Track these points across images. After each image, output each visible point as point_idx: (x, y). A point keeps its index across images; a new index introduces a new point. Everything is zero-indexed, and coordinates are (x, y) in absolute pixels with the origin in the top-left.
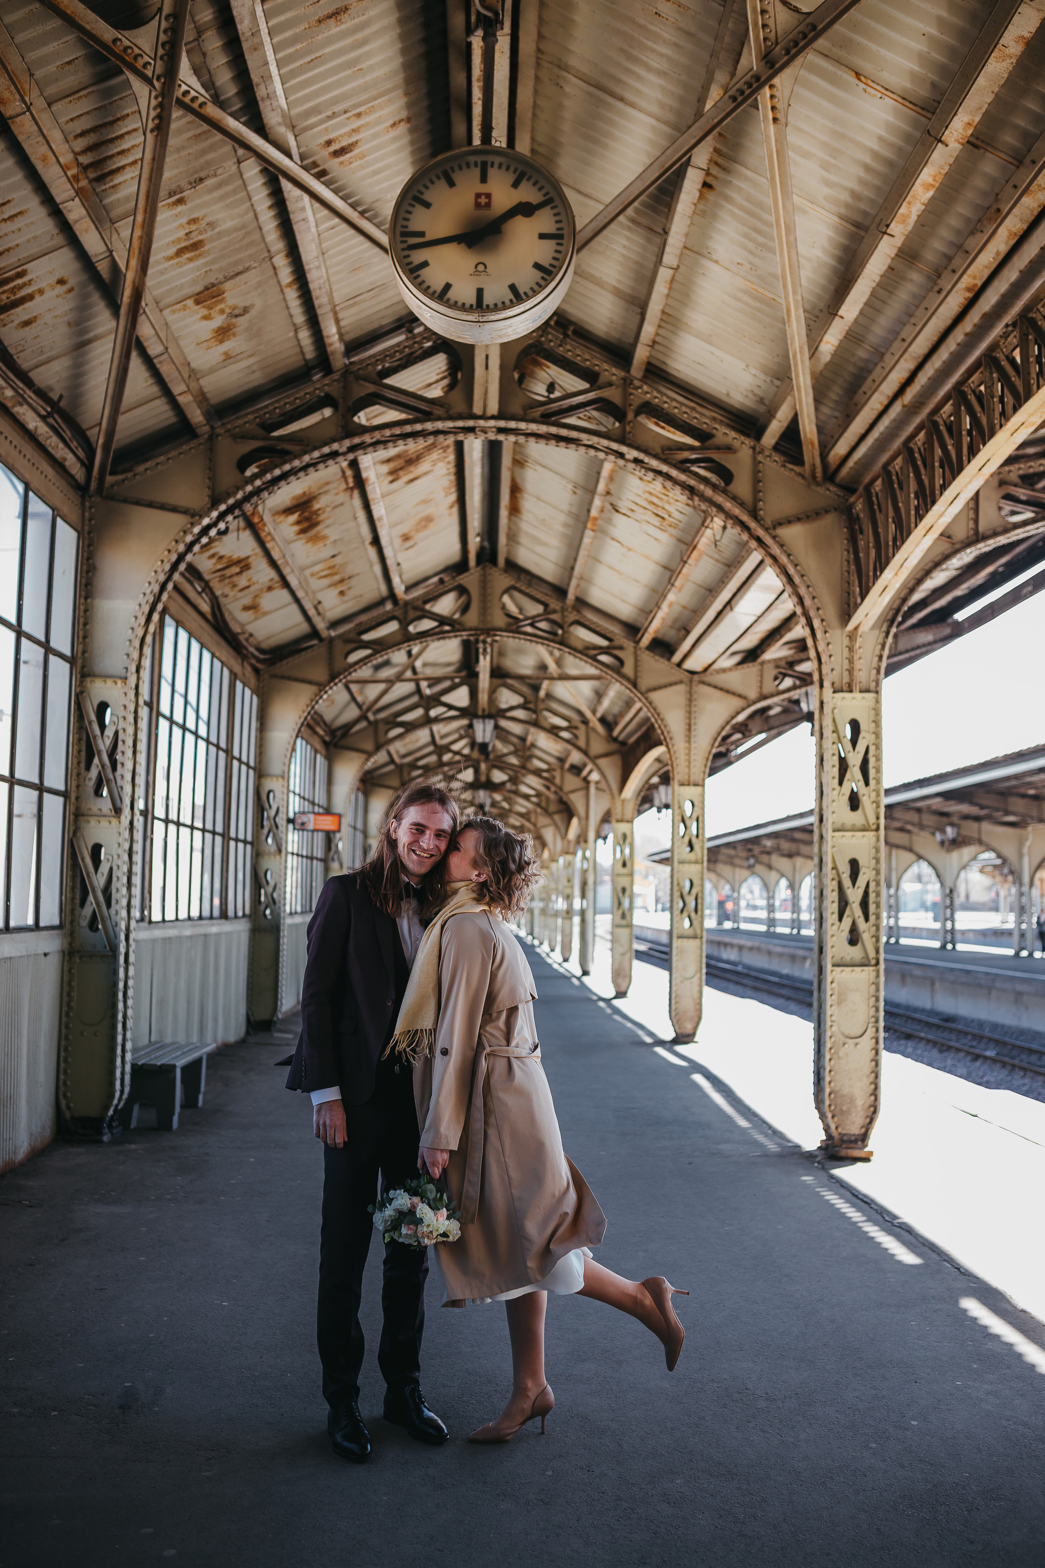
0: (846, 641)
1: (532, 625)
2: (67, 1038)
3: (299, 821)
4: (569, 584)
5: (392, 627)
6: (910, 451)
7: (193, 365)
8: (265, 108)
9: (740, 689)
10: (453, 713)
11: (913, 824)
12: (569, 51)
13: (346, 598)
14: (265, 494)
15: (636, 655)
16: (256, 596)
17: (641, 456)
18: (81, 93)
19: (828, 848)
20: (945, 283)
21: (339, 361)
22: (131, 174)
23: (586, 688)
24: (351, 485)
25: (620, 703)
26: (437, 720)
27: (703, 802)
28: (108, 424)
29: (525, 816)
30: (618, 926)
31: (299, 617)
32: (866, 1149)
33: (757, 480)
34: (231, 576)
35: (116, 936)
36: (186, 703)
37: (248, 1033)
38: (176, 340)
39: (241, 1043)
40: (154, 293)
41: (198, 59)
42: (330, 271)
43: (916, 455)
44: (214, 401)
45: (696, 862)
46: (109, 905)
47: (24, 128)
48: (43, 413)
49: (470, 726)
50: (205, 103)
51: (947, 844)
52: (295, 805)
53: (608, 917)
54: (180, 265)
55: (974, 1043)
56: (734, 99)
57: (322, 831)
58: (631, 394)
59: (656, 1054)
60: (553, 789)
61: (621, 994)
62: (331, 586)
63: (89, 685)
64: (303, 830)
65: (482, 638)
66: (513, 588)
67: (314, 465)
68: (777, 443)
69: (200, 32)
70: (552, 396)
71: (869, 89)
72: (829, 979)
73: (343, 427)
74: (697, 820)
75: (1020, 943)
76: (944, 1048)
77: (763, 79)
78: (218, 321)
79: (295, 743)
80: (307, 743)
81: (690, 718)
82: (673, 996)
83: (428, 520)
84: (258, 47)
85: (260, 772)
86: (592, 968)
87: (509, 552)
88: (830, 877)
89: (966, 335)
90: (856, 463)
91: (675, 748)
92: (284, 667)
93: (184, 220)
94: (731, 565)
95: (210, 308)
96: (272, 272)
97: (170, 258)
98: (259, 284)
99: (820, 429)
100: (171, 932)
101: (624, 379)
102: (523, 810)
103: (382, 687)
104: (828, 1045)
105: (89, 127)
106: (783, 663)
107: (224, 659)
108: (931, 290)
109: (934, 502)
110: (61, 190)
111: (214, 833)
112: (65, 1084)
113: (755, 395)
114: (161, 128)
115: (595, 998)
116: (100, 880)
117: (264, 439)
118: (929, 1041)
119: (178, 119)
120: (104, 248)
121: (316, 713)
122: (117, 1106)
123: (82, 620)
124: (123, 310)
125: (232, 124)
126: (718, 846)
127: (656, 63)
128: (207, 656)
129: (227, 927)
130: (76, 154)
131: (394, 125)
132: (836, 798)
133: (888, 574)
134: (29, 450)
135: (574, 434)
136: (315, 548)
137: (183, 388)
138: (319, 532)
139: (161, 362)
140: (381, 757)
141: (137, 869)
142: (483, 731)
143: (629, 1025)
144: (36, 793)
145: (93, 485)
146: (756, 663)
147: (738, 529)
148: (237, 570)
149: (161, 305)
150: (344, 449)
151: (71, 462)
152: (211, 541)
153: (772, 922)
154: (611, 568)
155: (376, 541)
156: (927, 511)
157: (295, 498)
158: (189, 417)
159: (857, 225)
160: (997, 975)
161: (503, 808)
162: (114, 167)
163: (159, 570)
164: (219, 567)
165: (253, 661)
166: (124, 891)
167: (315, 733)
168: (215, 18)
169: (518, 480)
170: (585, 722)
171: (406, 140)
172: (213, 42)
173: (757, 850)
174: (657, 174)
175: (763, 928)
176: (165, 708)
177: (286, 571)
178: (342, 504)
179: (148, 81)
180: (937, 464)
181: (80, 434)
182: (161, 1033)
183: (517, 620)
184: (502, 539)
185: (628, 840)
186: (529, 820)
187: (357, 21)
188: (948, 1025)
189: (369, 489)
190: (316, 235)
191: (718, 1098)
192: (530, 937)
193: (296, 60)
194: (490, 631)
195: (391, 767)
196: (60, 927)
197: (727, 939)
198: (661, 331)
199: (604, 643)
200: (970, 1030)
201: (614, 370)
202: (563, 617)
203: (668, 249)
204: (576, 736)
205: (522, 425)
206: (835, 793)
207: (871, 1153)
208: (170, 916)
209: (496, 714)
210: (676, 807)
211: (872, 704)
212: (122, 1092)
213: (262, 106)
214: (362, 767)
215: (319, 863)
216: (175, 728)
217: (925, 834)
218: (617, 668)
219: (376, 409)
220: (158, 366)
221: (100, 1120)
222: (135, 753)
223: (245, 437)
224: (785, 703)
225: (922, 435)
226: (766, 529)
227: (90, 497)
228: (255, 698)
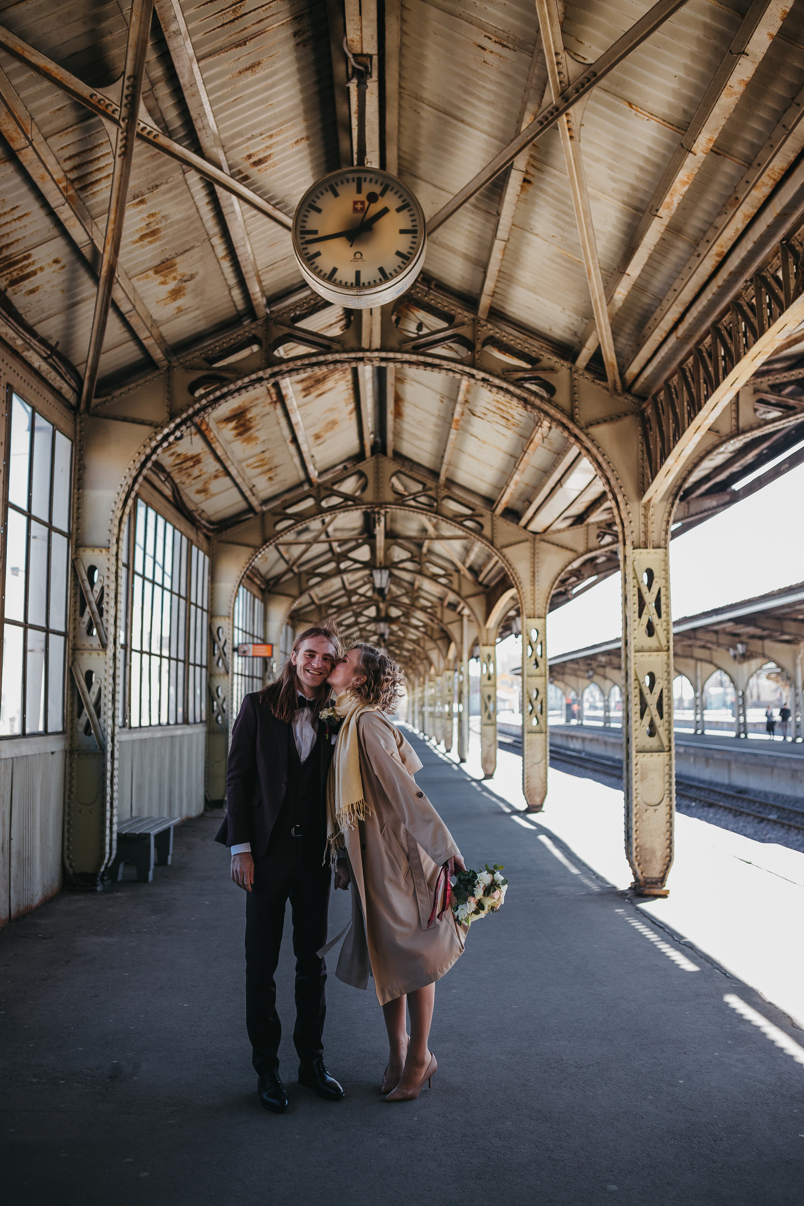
0: (642, 511)
1: (414, 499)
2: (69, 814)
3: (242, 650)
4: (440, 468)
5: (309, 502)
6: (683, 371)
7: (154, 317)
8: (201, 135)
9: (572, 545)
10: (357, 566)
11: (712, 643)
12: (423, 87)
13: (273, 482)
14: (210, 410)
15: (492, 521)
16: (206, 483)
17: (487, 376)
18: (69, 130)
19: (632, 665)
20: (702, 250)
21: (262, 311)
22: (105, 184)
23: (457, 545)
24: (275, 399)
25: (483, 556)
26: (346, 571)
27: (545, 630)
28: (93, 362)
29: (416, 642)
30: (485, 725)
31: (239, 498)
32: (664, 889)
33: (573, 392)
34: (187, 469)
35: (105, 739)
36: (155, 562)
37: (205, 809)
38: (141, 300)
39: (201, 817)
40: (125, 267)
41: (152, 103)
42: (254, 247)
43: (688, 374)
44: (170, 342)
45: (541, 676)
46: (99, 715)
47: (27, 157)
48: (45, 355)
49: (371, 575)
50: (157, 135)
51: (738, 657)
52: (239, 638)
53: (479, 718)
54: (143, 247)
55: (761, 809)
56: (541, 123)
57: (260, 657)
58: (479, 331)
59: (513, 821)
60: (436, 621)
61: (488, 776)
62: (262, 473)
63: (81, 553)
64: (245, 657)
65: (376, 510)
66: (399, 472)
67: (245, 387)
68: (588, 365)
69: (153, 84)
70: (421, 333)
71: (639, 114)
72: (634, 762)
73: (266, 359)
74: (541, 643)
75: (796, 732)
76: (738, 814)
77: (561, 109)
78: (172, 285)
79: (238, 591)
80: (248, 590)
81: (534, 567)
82: (526, 776)
83: (334, 423)
84: (196, 94)
85: (212, 614)
86: (468, 757)
87: (395, 445)
88: (633, 686)
89: (719, 287)
90: (646, 379)
91: (524, 590)
92: (228, 534)
93: (146, 215)
94: (560, 454)
95: (165, 276)
96: (211, 249)
97: (135, 242)
98: (202, 258)
99: (618, 354)
100: (146, 735)
101: (473, 320)
102: (414, 637)
103: (303, 547)
104: (635, 811)
105: (74, 153)
106: (603, 525)
107: (182, 530)
108: (692, 255)
109: (700, 409)
110: (55, 199)
111: (177, 660)
112: (68, 849)
113: (570, 330)
114: (127, 153)
115: (469, 779)
116: (92, 698)
117: (208, 369)
118: (726, 808)
119: (138, 146)
120: (87, 238)
121: (253, 567)
122: (107, 864)
123: (75, 506)
124: (102, 281)
125: (178, 148)
126: (565, 662)
127: (485, 96)
128: (170, 528)
129: (188, 730)
130: (65, 172)
131: (297, 142)
132: (636, 627)
133: (670, 461)
134: (34, 382)
135: (437, 361)
136: (249, 446)
137: (147, 334)
138: (251, 435)
139: (130, 317)
140: (304, 600)
141: (120, 688)
142: (381, 579)
143: (494, 799)
144: (44, 634)
145: (82, 406)
146: (583, 525)
147: (560, 429)
148: (192, 464)
149: (130, 275)
150: (267, 376)
151: (65, 389)
152: (170, 444)
153: (607, 719)
154: (471, 456)
155: (295, 440)
156: (695, 415)
157: (232, 410)
158: (152, 355)
159: (637, 209)
160: (778, 757)
161: (399, 636)
162: (93, 180)
163: (132, 467)
164: (178, 462)
165: (205, 531)
166: (110, 705)
167: (254, 582)
168: (164, 74)
169: (400, 393)
170: (458, 571)
171: (306, 152)
172: (163, 91)
173: (594, 664)
174: (489, 175)
175: (600, 724)
176: (139, 568)
177: (228, 464)
178: (268, 414)
179: (116, 122)
180: (702, 381)
181: (72, 369)
182: (140, 810)
183: (403, 496)
184: (390, 437)
185: (492, 660)
186: (419, 645)
187: (267, 71)
188: (742, 796)
189: (288, 402)
190: (242, 222)
191: (557, 853)
192: (422, 734)
193: (223, 100)
194: (382, 505)
195: (313, 607)
196: (63, 732)
197: (573, 733)
198: (499, 285)
199: (468, 512)
200: (758, 799)
201: (466, 313)
202: (437, 493)
203: (500, 227)
204: (451, 582)
205: (399, 356)
206: (636, 623)
207: (668, 891)
208: (145, 722)
209: (390, 566)
210: (525, 634)
211: (662, 557)
212: (111, 854)
213: (199, 134)
214: (289, 608)
215: (258, 681)
216: (146, 583)
217: (722, 650)
218: (479, 531)
219: (291, 345)
220: (128, 319)
221: (94, 875)
222: (116, 602)
223: (193, 368)
224: (608, 554)
225: (691, 358)
226: (581, 429)
227: (81, 414)
228: (207, 558)
